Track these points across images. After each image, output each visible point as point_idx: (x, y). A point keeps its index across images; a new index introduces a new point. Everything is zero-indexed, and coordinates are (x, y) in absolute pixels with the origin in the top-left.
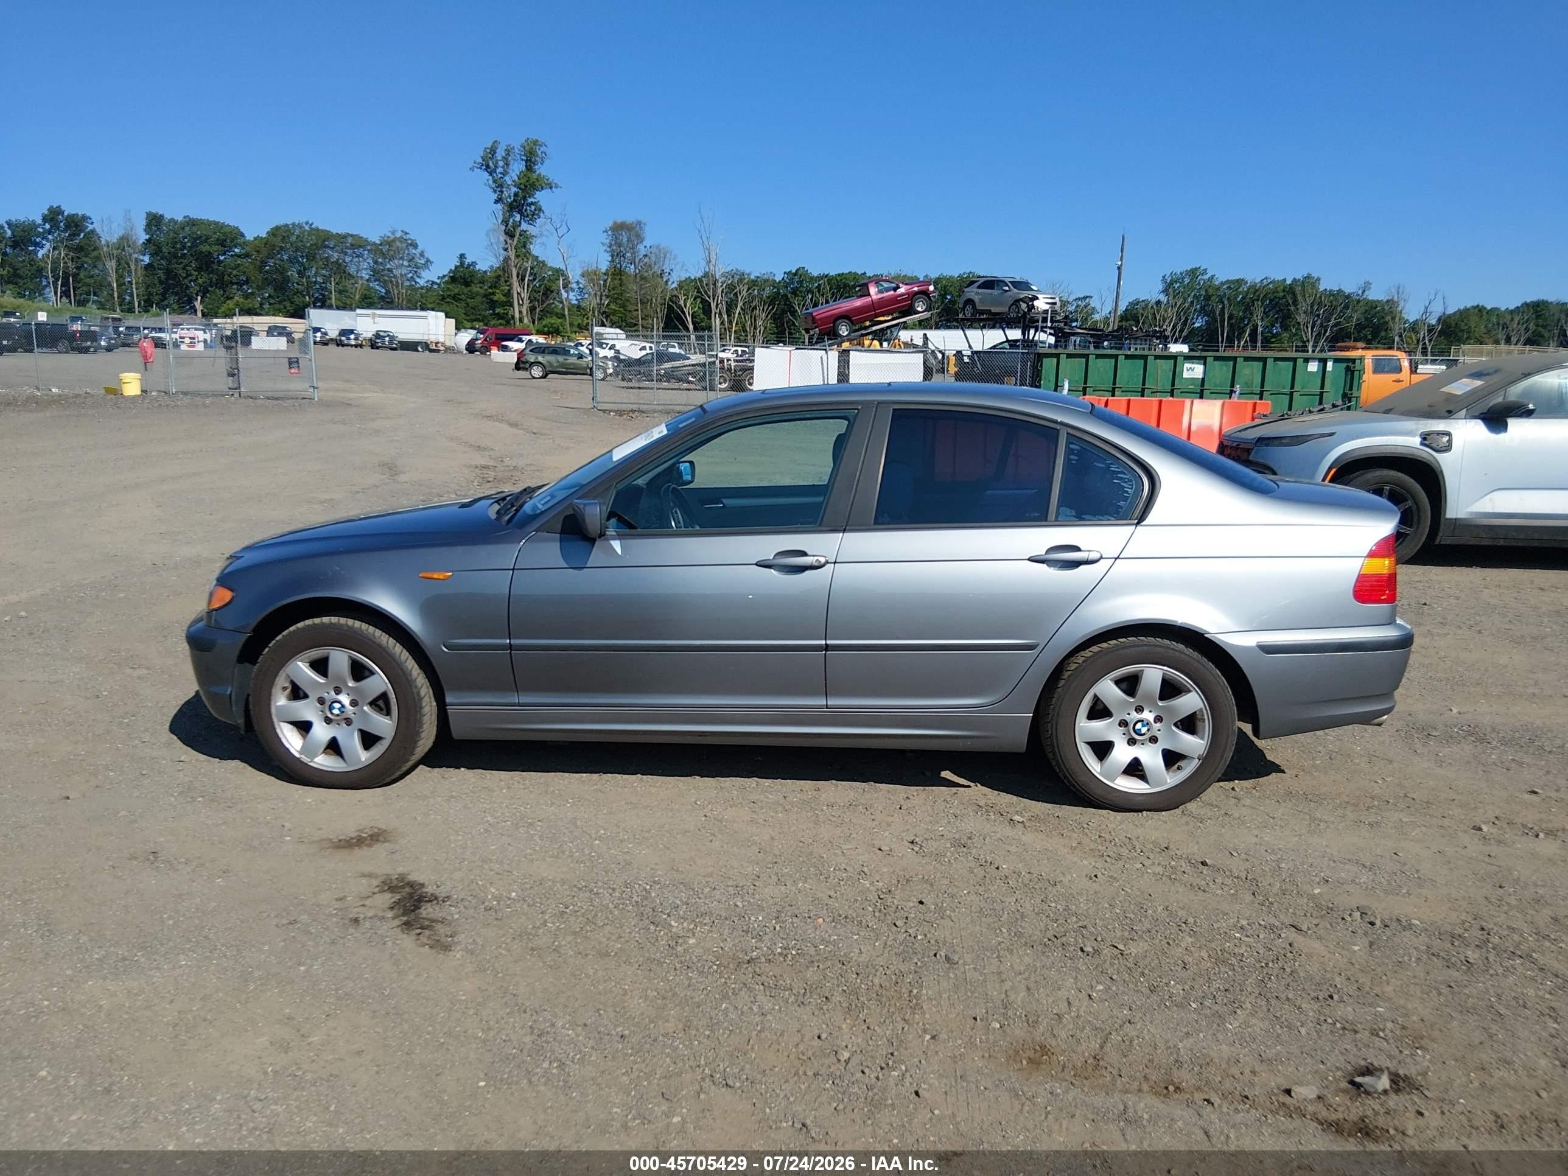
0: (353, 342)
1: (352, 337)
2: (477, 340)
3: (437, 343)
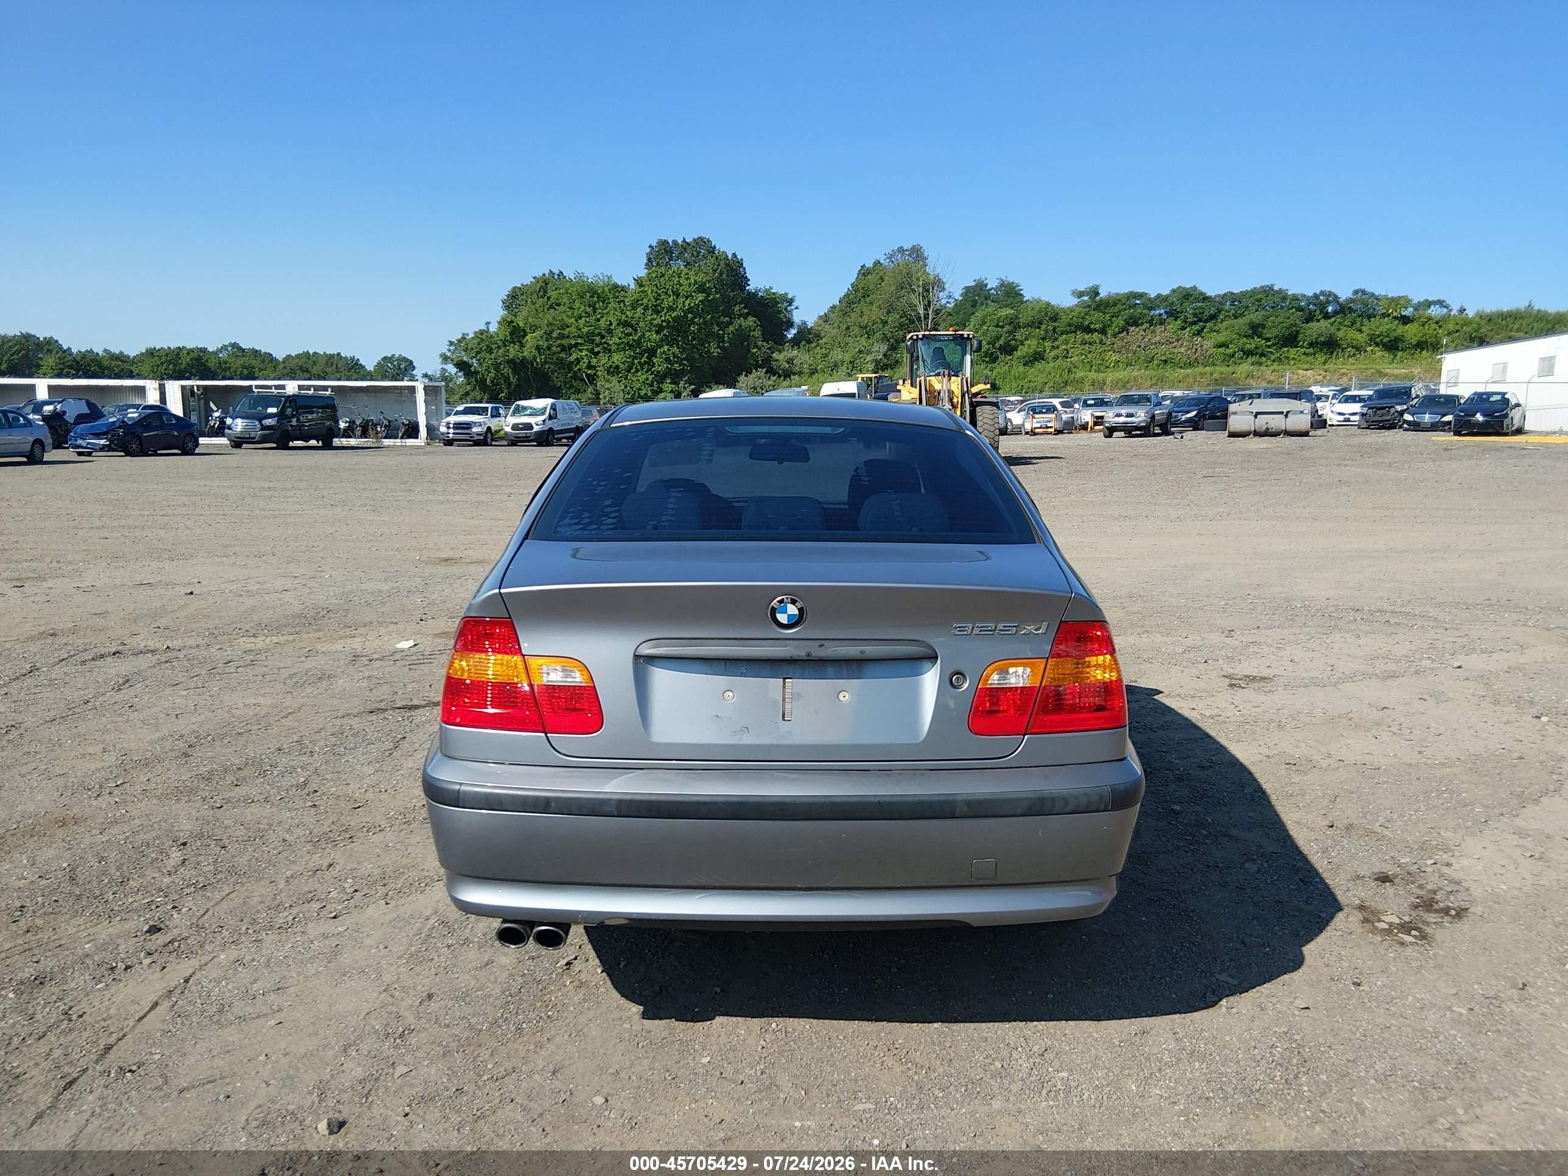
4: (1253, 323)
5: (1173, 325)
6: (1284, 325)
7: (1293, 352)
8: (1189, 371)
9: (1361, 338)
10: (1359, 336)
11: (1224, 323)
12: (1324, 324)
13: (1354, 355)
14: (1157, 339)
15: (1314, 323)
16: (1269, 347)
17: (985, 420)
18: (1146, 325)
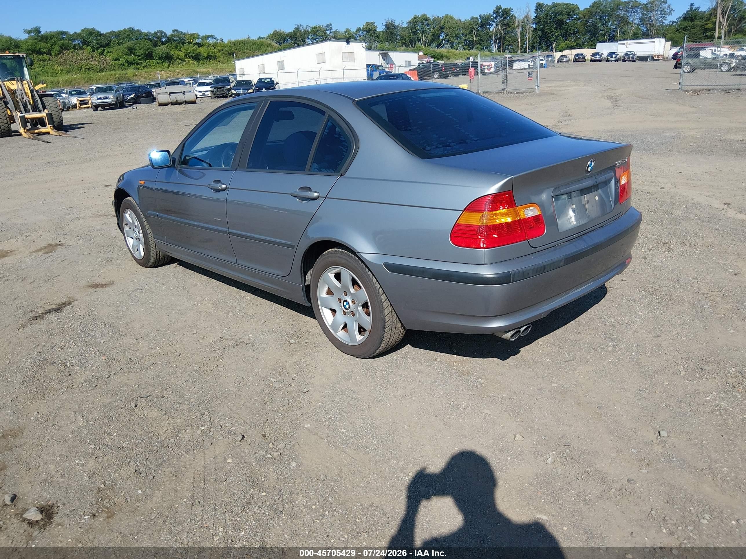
0: (614, 59)
1: (614, 56)
2: (679, 52)
3: (658, 56)
4: (129, 47)
5: (88, 49)
6: (145, 48)
7: (152, 62)
8: (102, 74)
9: (182, 54)
10: (180, 53)
11: (115, 48)
12: (163, 47)
13: (181, 63)
14: (81, 57)
15: (159, 47)
16: (140, 60)
17: (51, 105)
18: (72, 50)
